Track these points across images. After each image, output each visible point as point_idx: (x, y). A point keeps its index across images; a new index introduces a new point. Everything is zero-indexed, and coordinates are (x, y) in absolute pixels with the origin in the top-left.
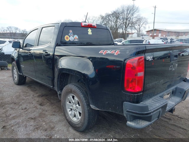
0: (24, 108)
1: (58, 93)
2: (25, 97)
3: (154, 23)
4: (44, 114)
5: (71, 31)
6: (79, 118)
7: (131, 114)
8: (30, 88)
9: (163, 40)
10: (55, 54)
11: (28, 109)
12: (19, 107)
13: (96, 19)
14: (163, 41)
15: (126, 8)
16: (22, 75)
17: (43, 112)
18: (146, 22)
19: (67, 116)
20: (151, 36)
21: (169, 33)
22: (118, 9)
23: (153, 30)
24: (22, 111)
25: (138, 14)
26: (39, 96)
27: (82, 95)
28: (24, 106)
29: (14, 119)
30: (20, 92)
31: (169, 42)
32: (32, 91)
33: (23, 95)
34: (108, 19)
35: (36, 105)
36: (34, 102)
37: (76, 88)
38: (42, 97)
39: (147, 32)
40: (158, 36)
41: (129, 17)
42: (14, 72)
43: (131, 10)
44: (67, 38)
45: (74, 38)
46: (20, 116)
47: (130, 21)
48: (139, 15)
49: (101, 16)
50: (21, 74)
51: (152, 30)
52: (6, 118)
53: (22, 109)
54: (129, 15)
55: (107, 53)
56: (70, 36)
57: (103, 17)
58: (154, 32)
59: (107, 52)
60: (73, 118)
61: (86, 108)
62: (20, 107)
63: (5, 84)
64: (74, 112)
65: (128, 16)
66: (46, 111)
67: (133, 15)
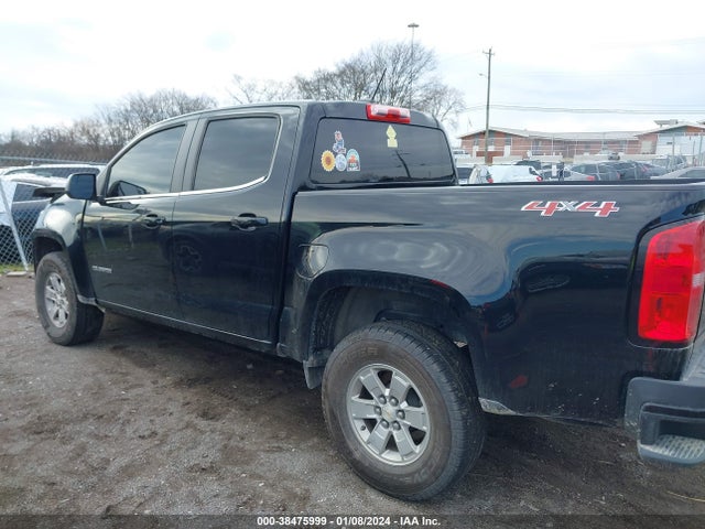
0: (146, 433)
1: (307, 364)
2: (126, 389)
3: (488, 108)
4: (242, 450)
5: (338, 136)
6: (412, 452)
7: (663, 416)
8: (124, 354)
9: (533, 169)
10: (295, 219)
11: (166, 435)
12: (123, 431)
13: (280, 91)
14: (532, 173)
15: (390, 54)
16: (94, 304)
17: (233, 443)
18: (459, 106)
19: (352, 447)
20: (479, 154)
21: (539, 142)
22: (362, 54)
23: (487, 134)
24: (146, 444)
25: (432, 74)
26: (178, 384)
27: (435, 366)
28: (143, 425)
29: (131, 476)
30: (94, 374)
31: (554, 174)
32: (141, 364)
33: (114, 383)
34: (324, 90)
35: (186, 418)
36: (172, 407)
37: (406, 340)
38: (190, 386)
39: (463, 138)
40: (502, 154)
41: (400, 84)
42: (47, 296)
43: (409, 59)
44: (329, 161)
45: (349, 162)
46: (148, 463)
47: (406, 99)
48: (434, 78)
49: (298, 79)
50: (92, 302)
51: (482, 134)
52: (95, 479)
53: (142, 437)
54: (403, 79)
55: (561, 209)
56: (336, 154)
57: (307, 84)
58: (489, 140)
59: (560, 205)
60: (381, 453)
61: (456, 413)
62: (129, 431)
63: (8, 343)
64: (386, 431)
65: (397, 82)
66: (242, 439)
67: (412, 78)
